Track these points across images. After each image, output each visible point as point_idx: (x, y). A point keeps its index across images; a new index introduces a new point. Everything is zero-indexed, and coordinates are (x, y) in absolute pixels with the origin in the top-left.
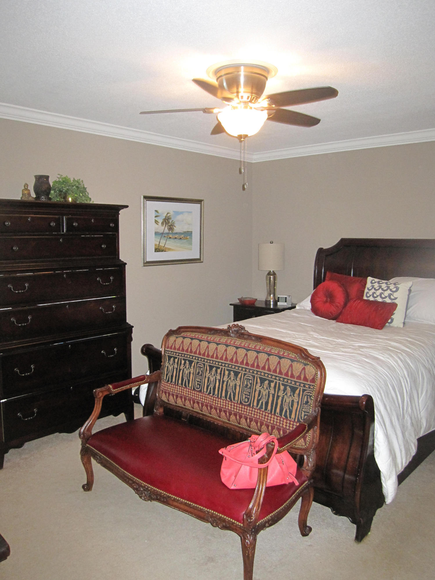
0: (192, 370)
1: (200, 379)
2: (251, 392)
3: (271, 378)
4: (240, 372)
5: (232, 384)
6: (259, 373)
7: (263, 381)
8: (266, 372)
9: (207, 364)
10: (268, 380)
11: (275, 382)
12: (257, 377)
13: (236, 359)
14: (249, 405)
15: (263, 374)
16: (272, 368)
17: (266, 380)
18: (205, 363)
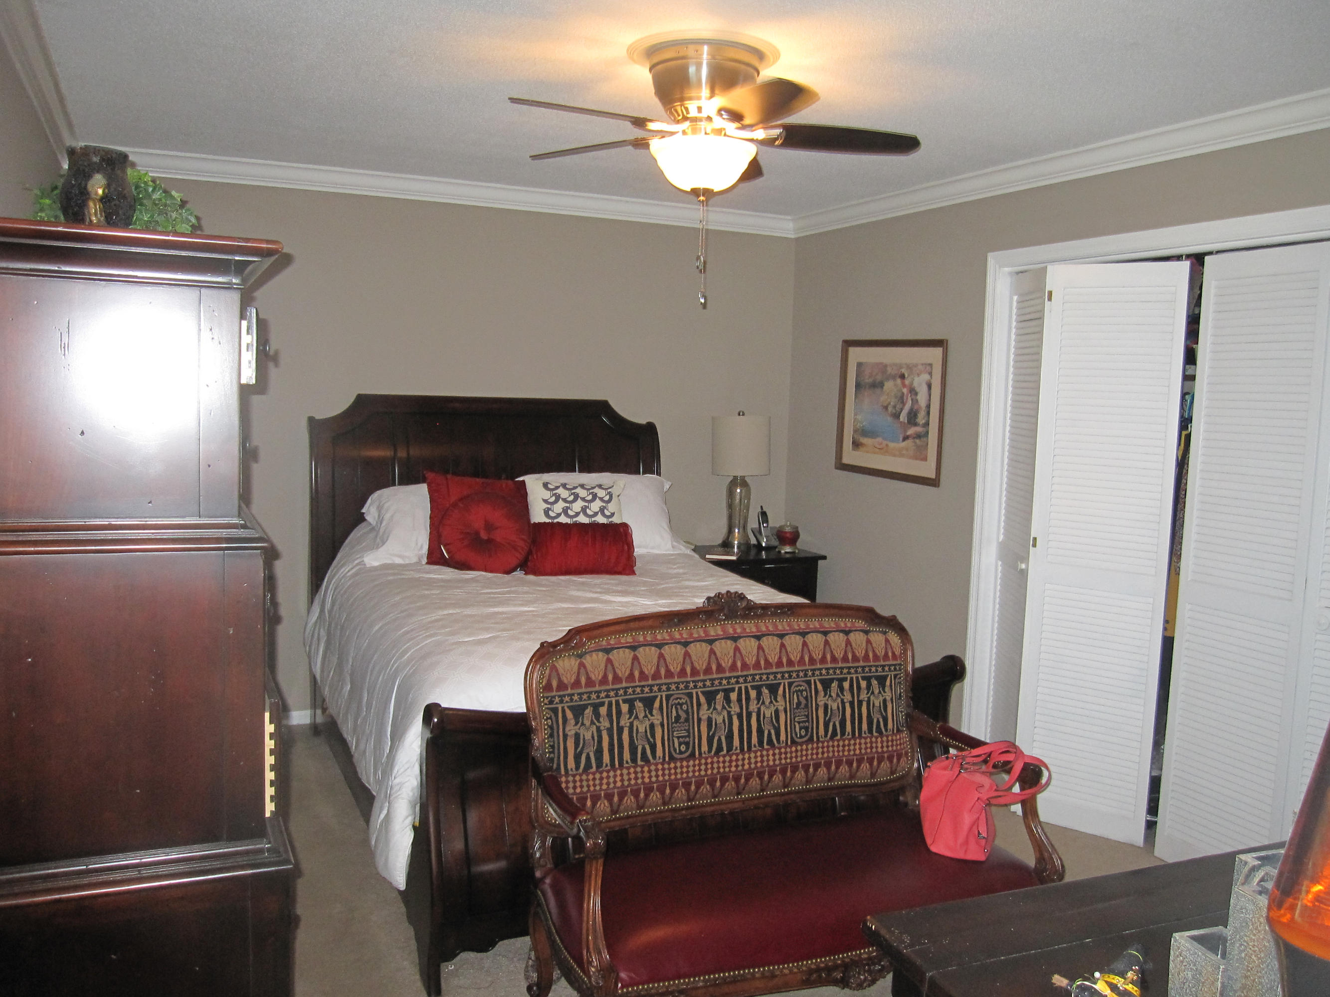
0: (656, 719)
1: (685, 730)
2: (810, 714)
3: (841, 673)
4: (780, 683)
5: (768, 712)
6: (817, 673)
7: (826, 684)
8: (829, 666)
9: (697, 693)
10: (837, 680)
11: (849, 678)
12: (815, 682)
13: (766, 661)
14: (811, 740)
15: (824, 672)
16: (839, 654)
17: (832, 680)
18: (690, 691)
